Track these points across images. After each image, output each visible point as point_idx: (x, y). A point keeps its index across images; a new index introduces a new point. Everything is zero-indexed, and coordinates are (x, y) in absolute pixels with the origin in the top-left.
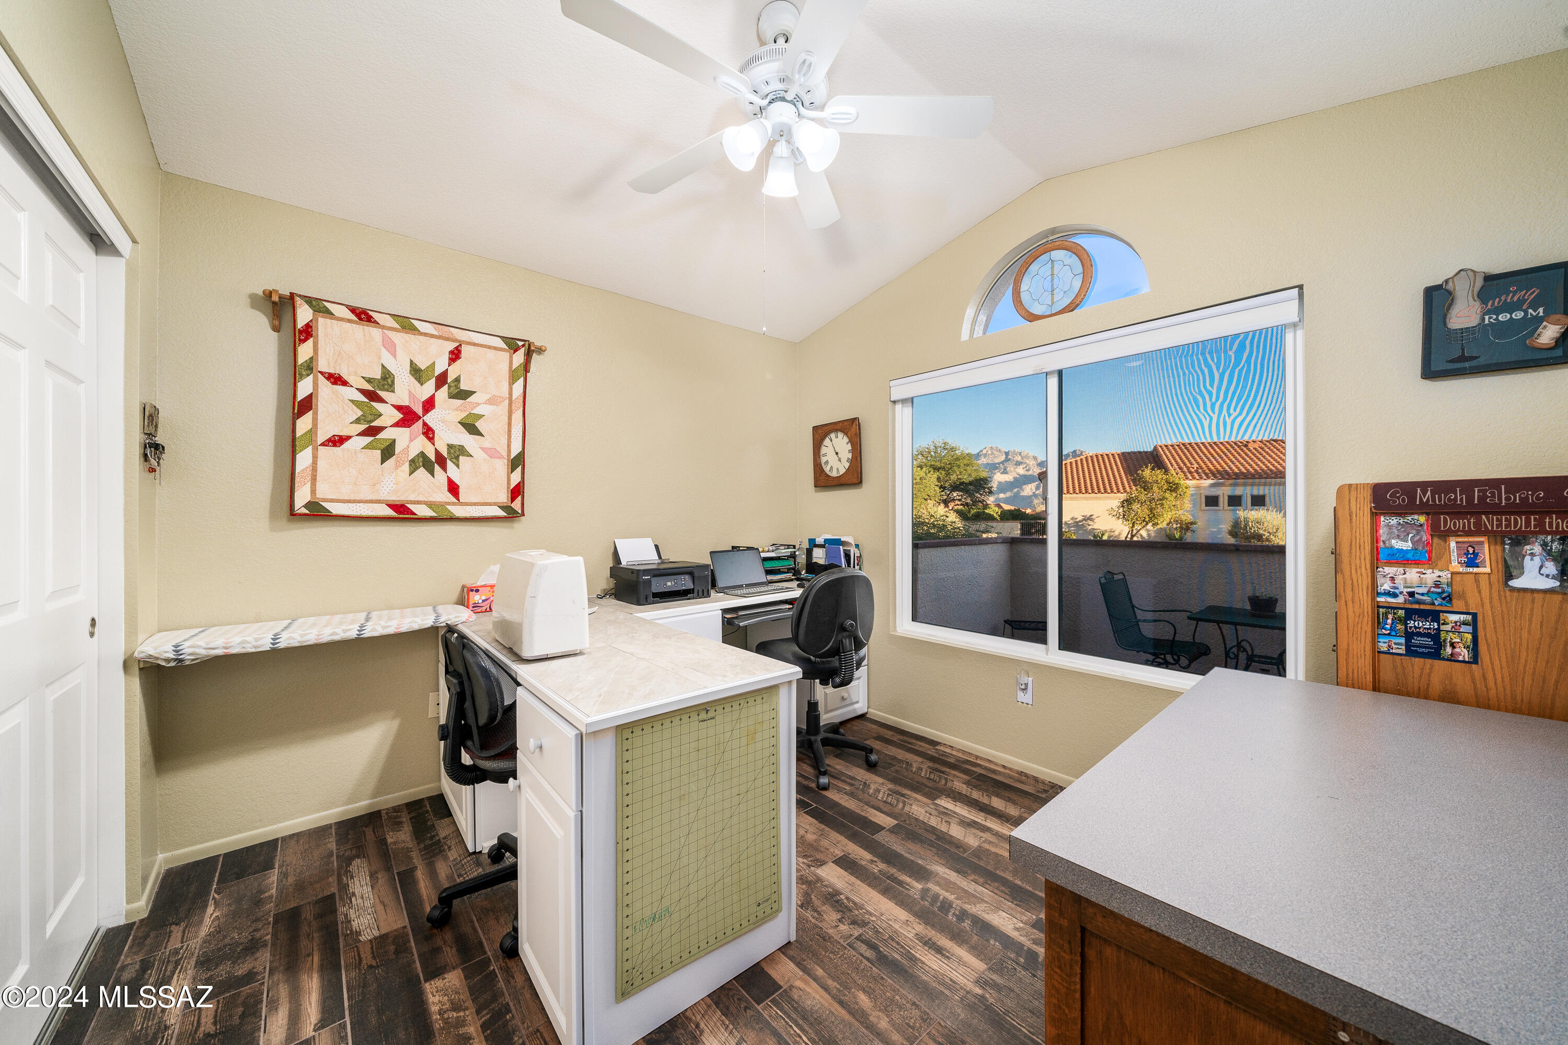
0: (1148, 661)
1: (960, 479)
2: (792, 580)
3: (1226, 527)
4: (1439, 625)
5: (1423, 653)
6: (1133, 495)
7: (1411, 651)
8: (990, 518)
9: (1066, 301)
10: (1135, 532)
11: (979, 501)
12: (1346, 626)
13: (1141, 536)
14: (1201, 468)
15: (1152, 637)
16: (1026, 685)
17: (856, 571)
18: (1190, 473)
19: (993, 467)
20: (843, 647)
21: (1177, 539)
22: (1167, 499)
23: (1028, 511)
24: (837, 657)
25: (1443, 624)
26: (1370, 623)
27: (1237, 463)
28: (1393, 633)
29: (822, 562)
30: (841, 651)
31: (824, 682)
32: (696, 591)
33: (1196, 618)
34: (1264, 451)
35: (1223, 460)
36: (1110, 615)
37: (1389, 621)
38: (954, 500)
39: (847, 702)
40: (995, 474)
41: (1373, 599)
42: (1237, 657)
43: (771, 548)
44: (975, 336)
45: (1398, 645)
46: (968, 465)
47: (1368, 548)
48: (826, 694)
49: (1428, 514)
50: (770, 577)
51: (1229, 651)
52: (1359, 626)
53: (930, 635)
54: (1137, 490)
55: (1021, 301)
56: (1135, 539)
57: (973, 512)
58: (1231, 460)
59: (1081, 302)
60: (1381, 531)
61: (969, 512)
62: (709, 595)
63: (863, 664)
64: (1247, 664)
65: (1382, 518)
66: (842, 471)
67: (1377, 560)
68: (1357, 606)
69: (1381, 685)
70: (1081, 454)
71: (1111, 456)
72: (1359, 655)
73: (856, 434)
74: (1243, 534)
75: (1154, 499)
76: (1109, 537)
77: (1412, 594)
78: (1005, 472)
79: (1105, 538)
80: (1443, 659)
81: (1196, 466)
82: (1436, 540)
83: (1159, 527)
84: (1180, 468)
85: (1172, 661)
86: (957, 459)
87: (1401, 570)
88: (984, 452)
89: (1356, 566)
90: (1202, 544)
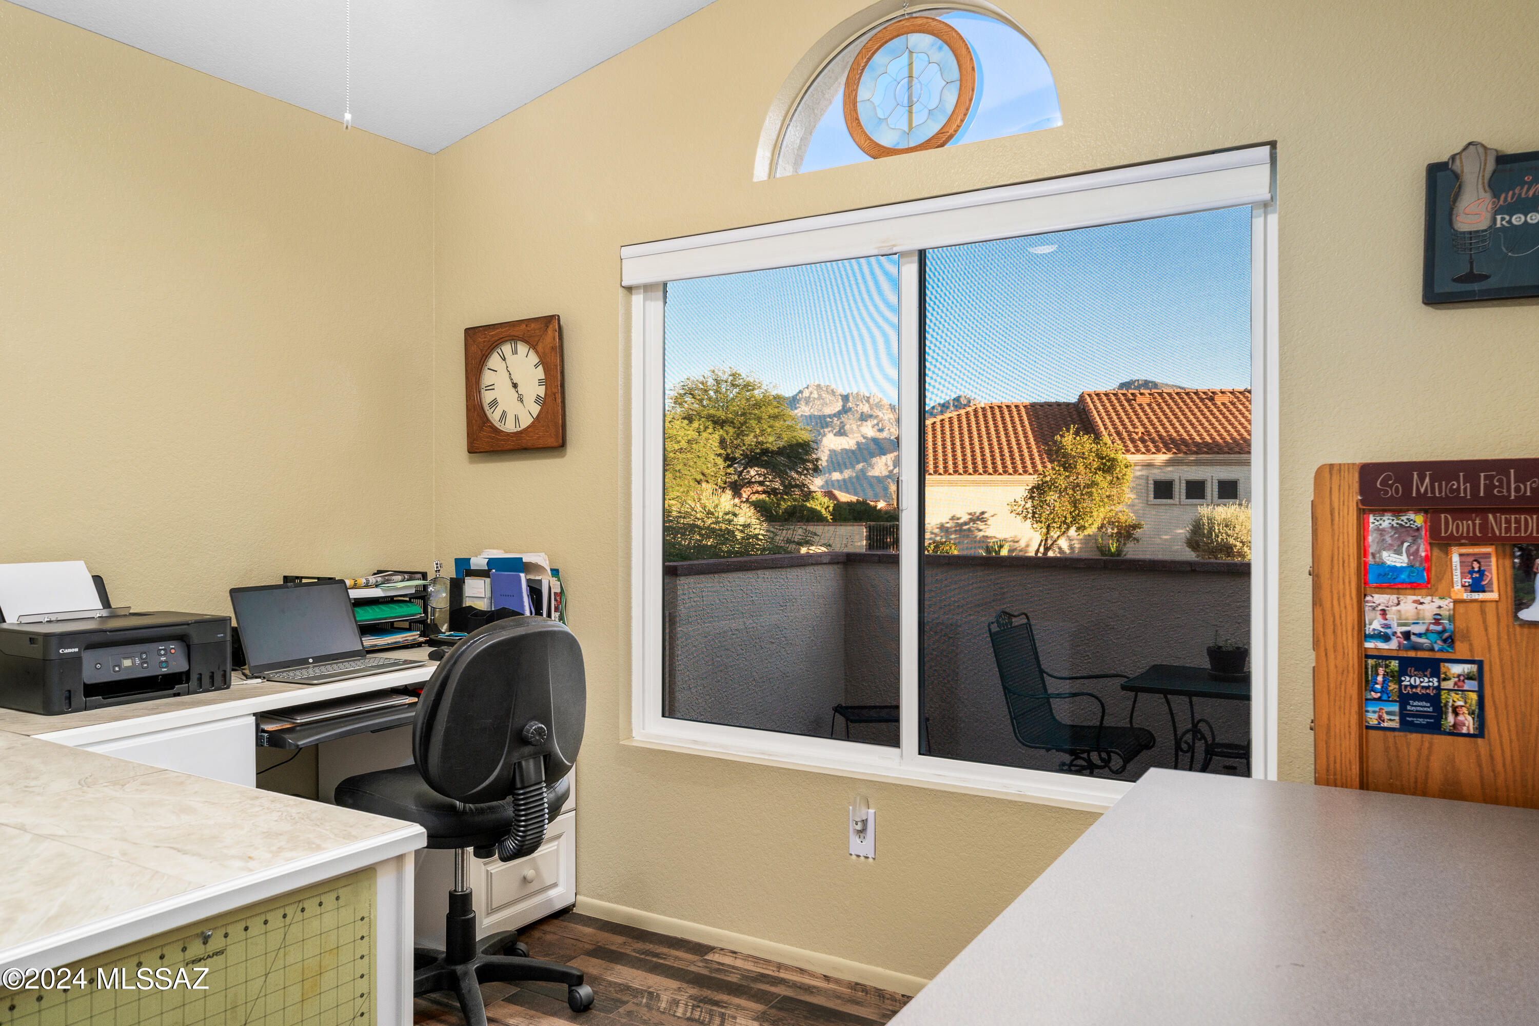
0: (1064, 764)
1: (761, 443)
2: (419, 645)
3: (1183, 532)
4: (1439, 682)
5: (1420, 725)
6: (1048, 479)
7: (1407, 724)
8: (815, 517)
9: (933, 128)
10: (1050, 542)
11: (797, 486)
12: (1325, 690)
13: (1060, 548)
14: (1149, 434)
15: (1069, 723)
16: (865, 822)
17: (554, 623)
18: (1133, 441)
19: (821, 422)
20: (522, 776)
21: (1112, 555)
22: (1097, 484)
23: (881, 505)
24: (510, 799)
25: (1445, 679)
26: (1356, 681)
27: (1199, 427)
28: (1385, 697)
29: (482, 605)
30: (519, 785)
31: (483, 852)
32: (194, 677)
33: (1133, 687)
34: (1236, 408)
35: (1180, 421)
36: (1005, 688)
37: (1380, 679)
38: (750, 483)
39: (534, 886)
40: (825, 435)
41: (1360, 645)
42: (1191, 749)
43: (372, 580)
44: (778, 175)
45: (1391, 718)
46: (775, 417)
47: (1353, 565)
48: (489, 875)
49: (1426, 512)
50: (370, 641)
51: (1181, 739)
52: (1343, 687)
53: (695, 742)
54: (1053, 469)
55: (857, 119)
56: (1050, 554)
57: (784, 506)
58: (1189, 421)
59: (956, 131)
60: (1370, 539)
61: (779, 505)
62: (225, 684)
63: (565, 807)
64: (1206, 758)
65: (1372, 519)
66: (526, 421)
67: (1366, 583)
68: (1340, 657)
69: (1370, 779)
70: (968, 404)
71: (1014, 409)
72: (1342, 735)
73: (553, 348)
74: (1206, 544)
75: (1078, 485)
76: (1010, 551)
77: (1407, 635)
78: (841, 433)
79: (1004, 552)
80: (1446, 733)
81: (1141, 430)
82: (1436, 552)
83: (1086, 533)
84: (1119, 433)
85: (1099, 763)
86: (757, 405)
87: (1394, 598)
88: (806, 394)
89: (1338, 593)
90: (1144, 561)
